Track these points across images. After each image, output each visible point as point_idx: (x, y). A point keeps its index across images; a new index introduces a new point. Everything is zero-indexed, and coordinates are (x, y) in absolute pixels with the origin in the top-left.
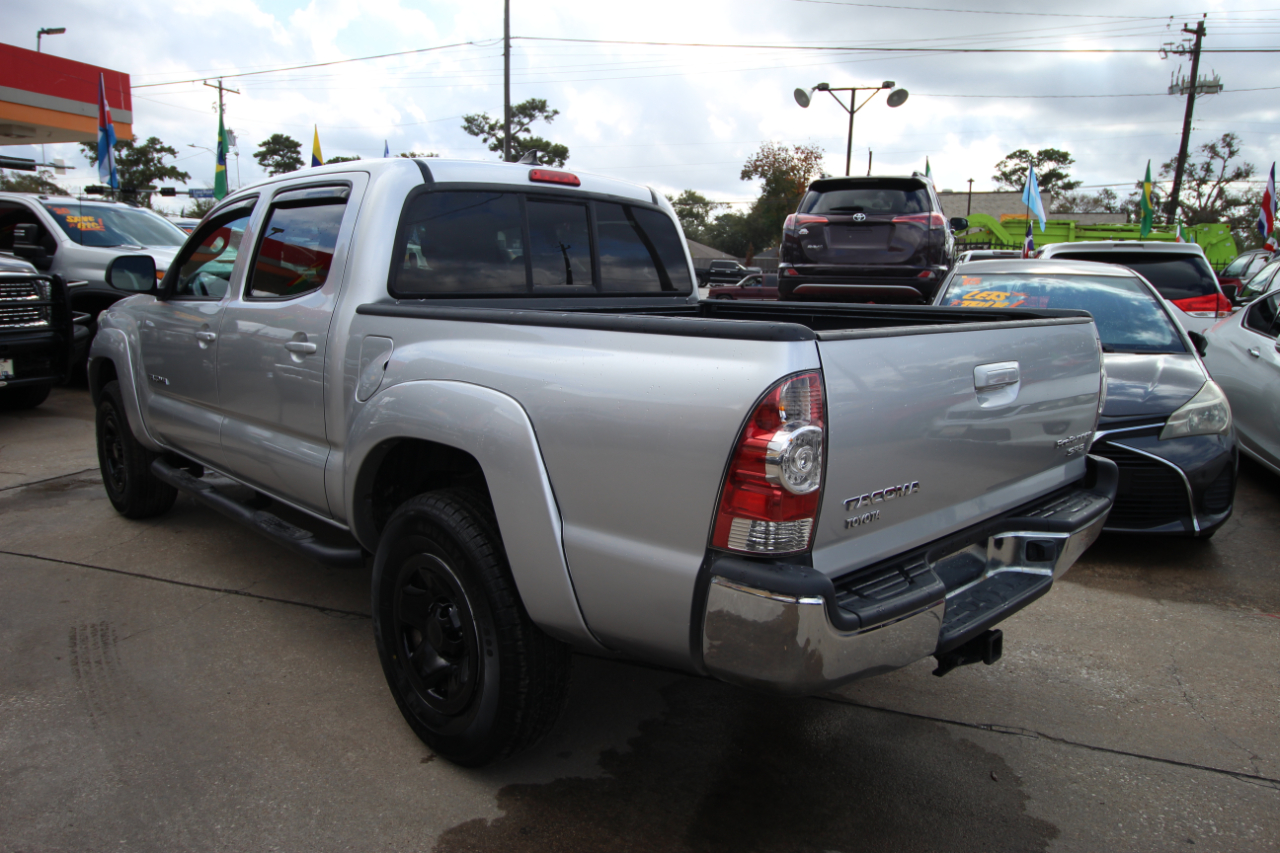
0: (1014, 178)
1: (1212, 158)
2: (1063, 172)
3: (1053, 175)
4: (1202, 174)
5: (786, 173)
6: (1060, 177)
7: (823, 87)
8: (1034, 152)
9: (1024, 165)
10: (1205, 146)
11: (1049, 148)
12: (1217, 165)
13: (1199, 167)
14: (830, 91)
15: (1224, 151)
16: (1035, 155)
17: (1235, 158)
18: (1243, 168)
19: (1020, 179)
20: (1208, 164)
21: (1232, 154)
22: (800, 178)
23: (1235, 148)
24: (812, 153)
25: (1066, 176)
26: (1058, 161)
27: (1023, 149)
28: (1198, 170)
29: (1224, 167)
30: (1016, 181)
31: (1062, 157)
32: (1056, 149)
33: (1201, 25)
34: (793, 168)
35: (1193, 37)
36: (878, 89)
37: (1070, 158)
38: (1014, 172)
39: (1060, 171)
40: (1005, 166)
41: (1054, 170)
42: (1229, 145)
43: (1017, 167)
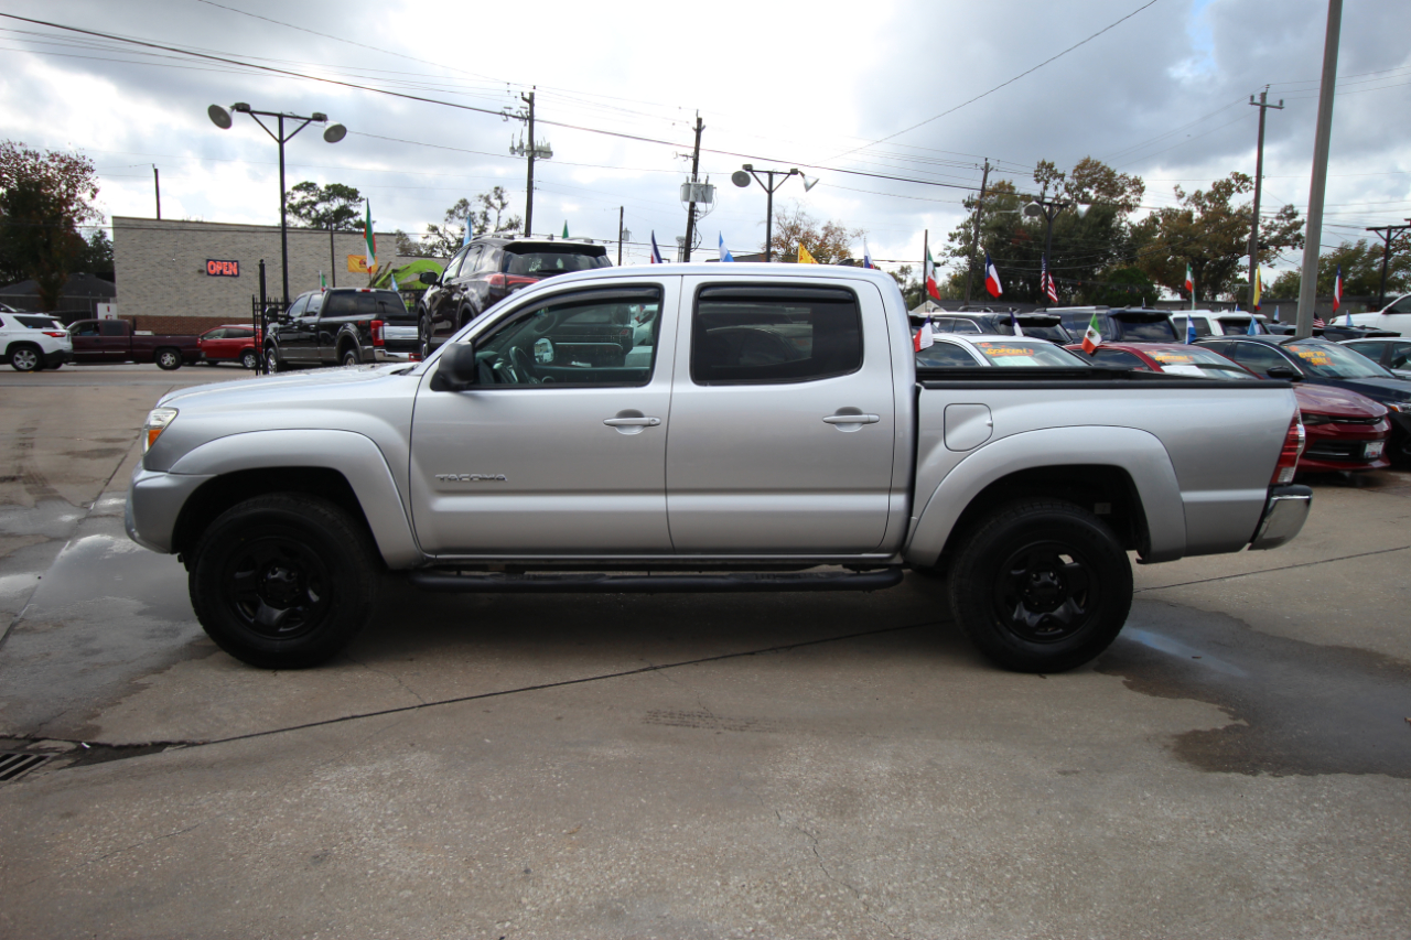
0: (304, 211)
1: (487, 208)
2: (355, 210)
3: (344, 213)
4: (481, 222)
5: (38, 185)
6: (352, 215)
7: (242, 108)
8: (322, 186)
9: (314, 199)
10: (481, 196)
11: (337, 183)
12: (492, 214)
13: (478, 215)
14: (252, 113)
15: (497, 203)
16: (323, 189)
17: (506, 209)
18: (514, 220)
19: (309, 213)
20: (486, 213)
21: (503, 205)
22: (61, 193)
23: (505, 201)
24: (77, 163)
25: (357, 214)
26: (348, 198)
27: (310, 181)
28: (478, 219)
29: (499, 217)
30: (305, 215)
31: (352, 195)
32: (345, 185)
33: (532, 95)
34: (49, 181)
35: (527, 105)
36: (309, 120)
37: (360, 195)
38: (303, 205)
39: (351, 208)
40: (293, 198)
41: (345, 206)
42: (500, 197)
43: (306, 200)
